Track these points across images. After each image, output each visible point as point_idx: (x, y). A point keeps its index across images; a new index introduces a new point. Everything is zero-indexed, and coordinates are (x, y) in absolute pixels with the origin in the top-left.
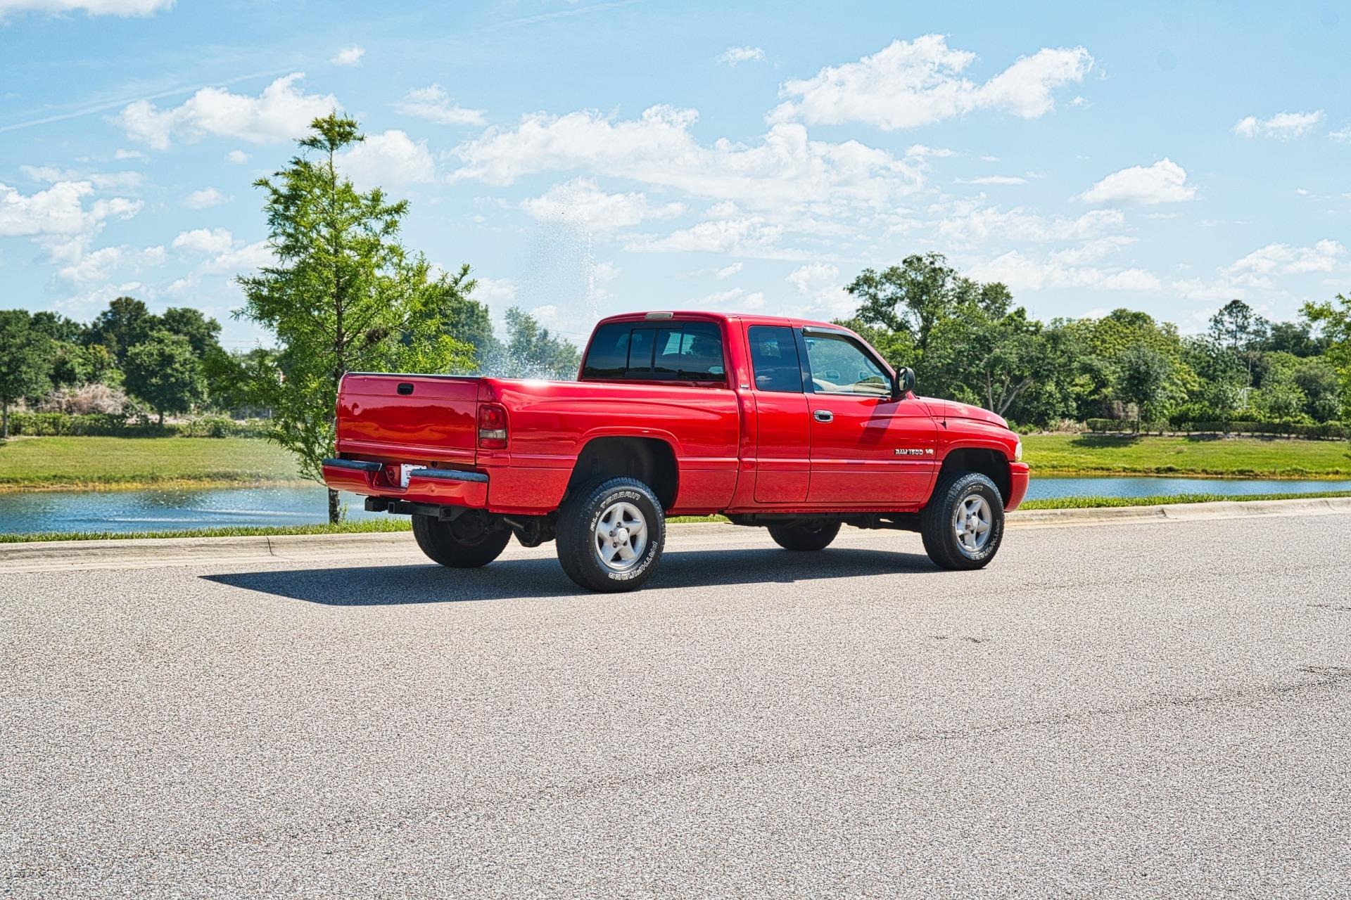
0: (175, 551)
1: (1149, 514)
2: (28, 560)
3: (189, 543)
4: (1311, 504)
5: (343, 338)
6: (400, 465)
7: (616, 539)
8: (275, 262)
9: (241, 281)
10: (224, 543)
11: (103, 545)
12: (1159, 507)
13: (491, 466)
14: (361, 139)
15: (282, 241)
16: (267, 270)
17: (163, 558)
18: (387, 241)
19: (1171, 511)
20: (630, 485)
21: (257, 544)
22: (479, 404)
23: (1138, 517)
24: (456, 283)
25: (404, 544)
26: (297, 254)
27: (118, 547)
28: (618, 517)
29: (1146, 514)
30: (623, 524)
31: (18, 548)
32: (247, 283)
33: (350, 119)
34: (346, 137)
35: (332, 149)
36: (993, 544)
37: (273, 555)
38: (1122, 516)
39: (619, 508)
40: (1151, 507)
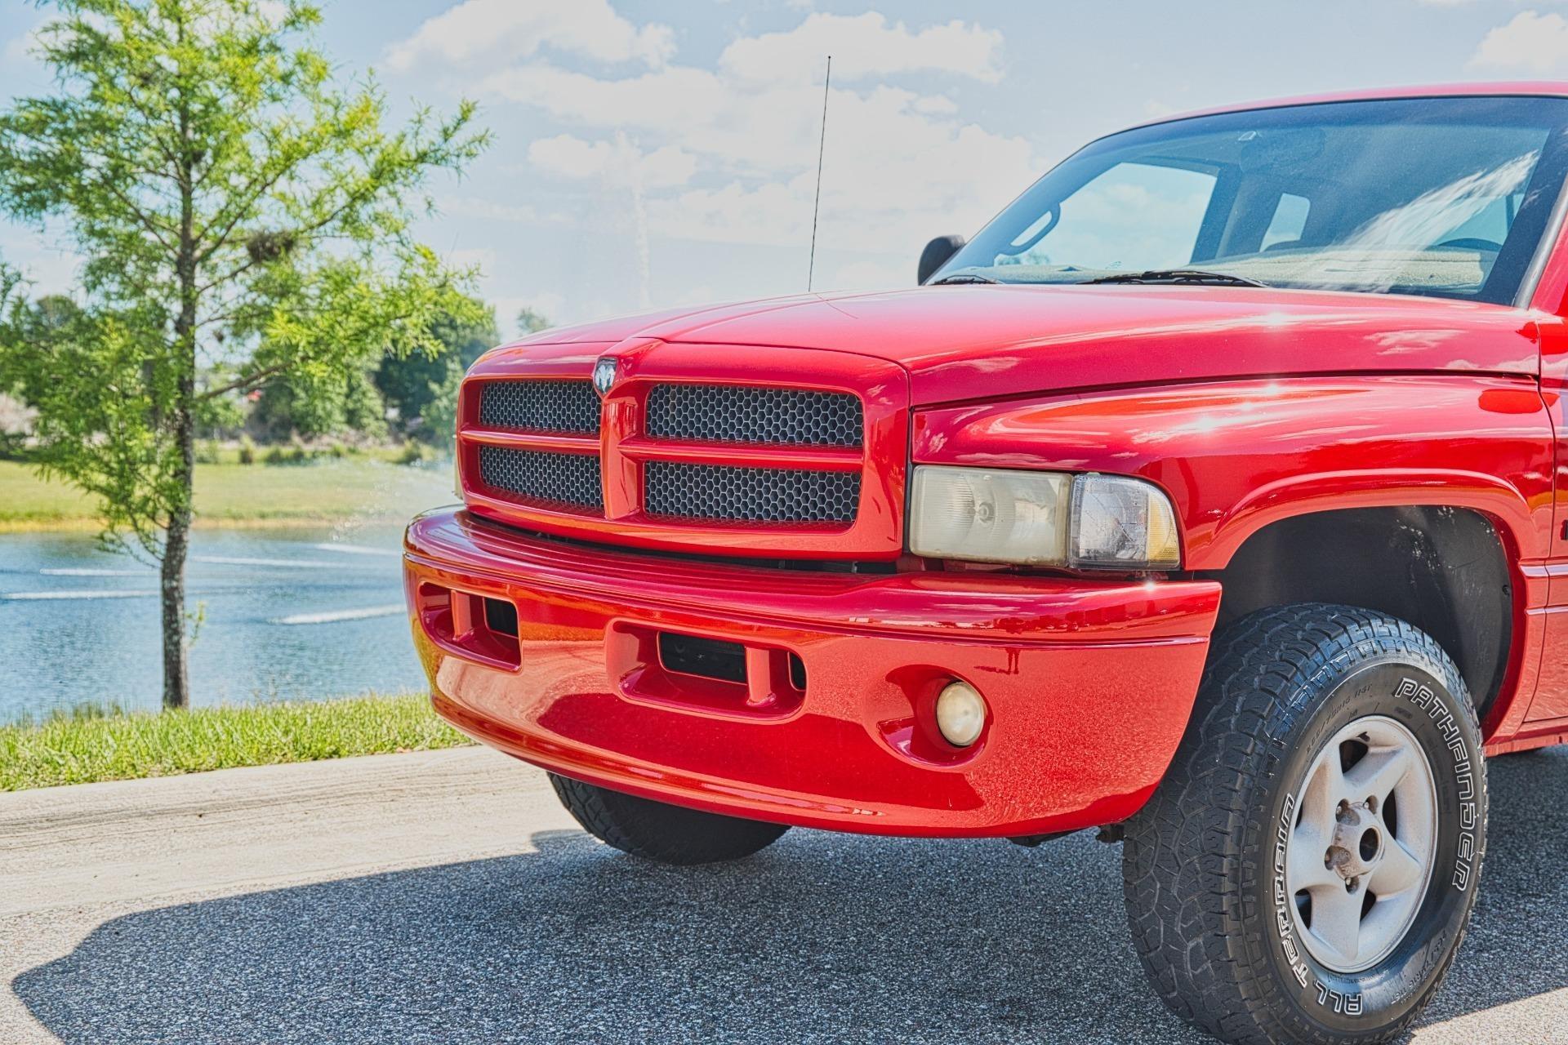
5: (193, 249)
15: (64, 38)
18: (293, 43)
24: (446, 134)
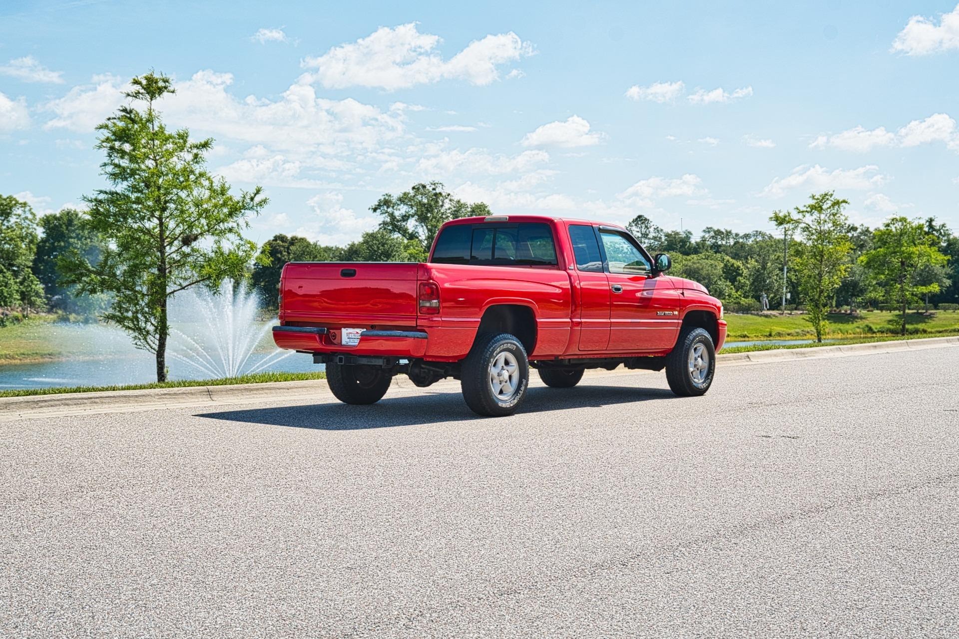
0: (148, 399)
1: (741, 359)
2: (53, 408)
3: (157, 393)
4: (831, 350)
5: (164, 241)
6: (340, 329)
7: (501, 378)
8: (108, 185)
9: (86, 199)
10: (180, 392)
11: (101, 395)
12: (744, 354)
13: (429, 327)
14: (173, 92)
15: (110, 169)
16: (101, 192)
17: (141, 404)
18: (196, 168)
19: (754, 356)
20: (510, 339)
21: (201, 392)
22: (419, 282)
23: (734, 361)
24: (252, 199)
25: (295, 390)
26: (126, 179)
27: (111, 397)
28: (501, 363)
29: (738, 359)
30: (505, 367)
31: (45, 399)
32: (91, 201)
33: (164, 76)
34: (160, 90)
35: (151, 100)
36: (710, 377)
37: (213, 400)
38: (725, 360)
39: (502, 356)
40: (740, 354)
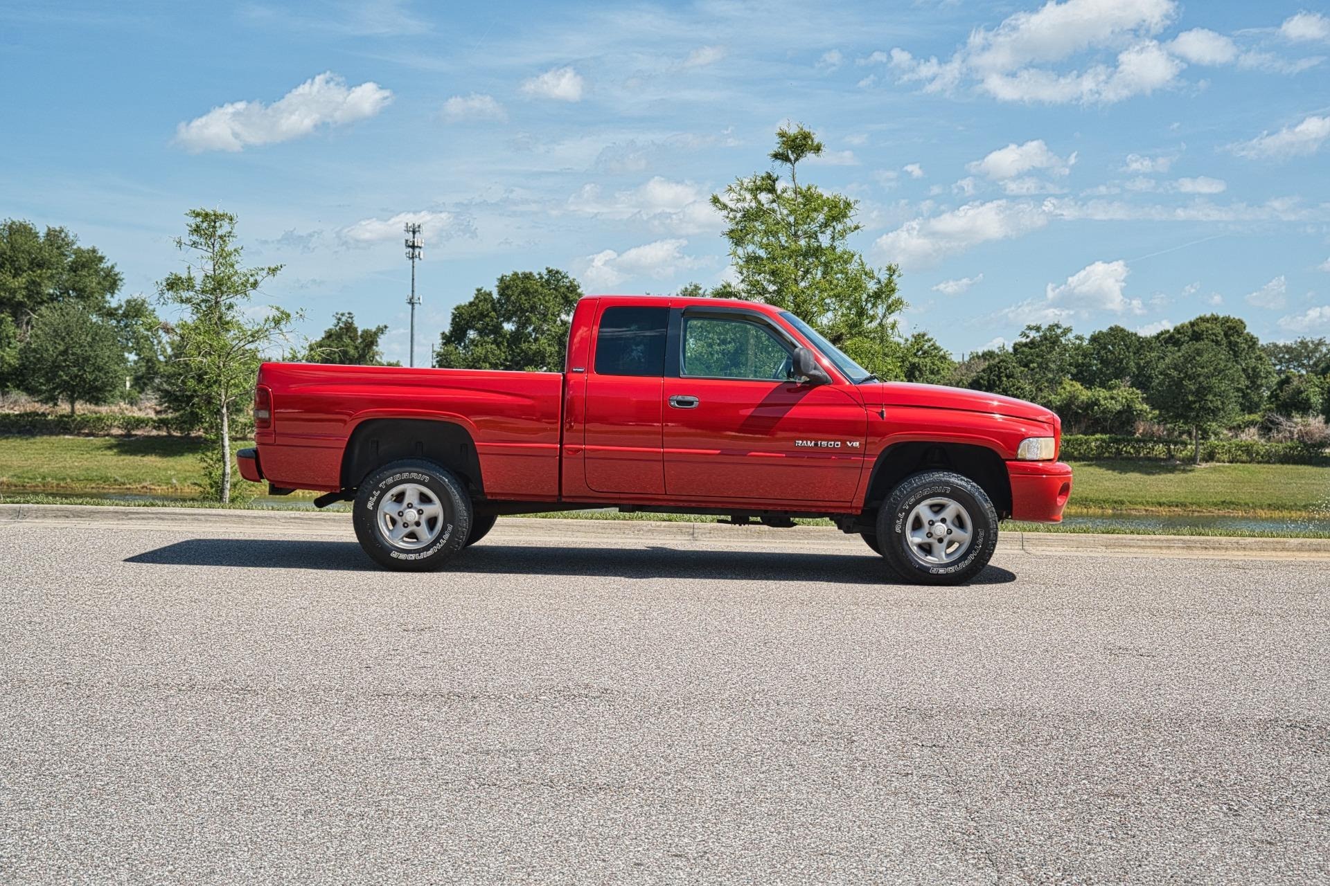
14: (816, 150)
20: (414, 467)
28: (411, 497)
30: (417, 505)
35: (795, 161)
39: (410, 490)
